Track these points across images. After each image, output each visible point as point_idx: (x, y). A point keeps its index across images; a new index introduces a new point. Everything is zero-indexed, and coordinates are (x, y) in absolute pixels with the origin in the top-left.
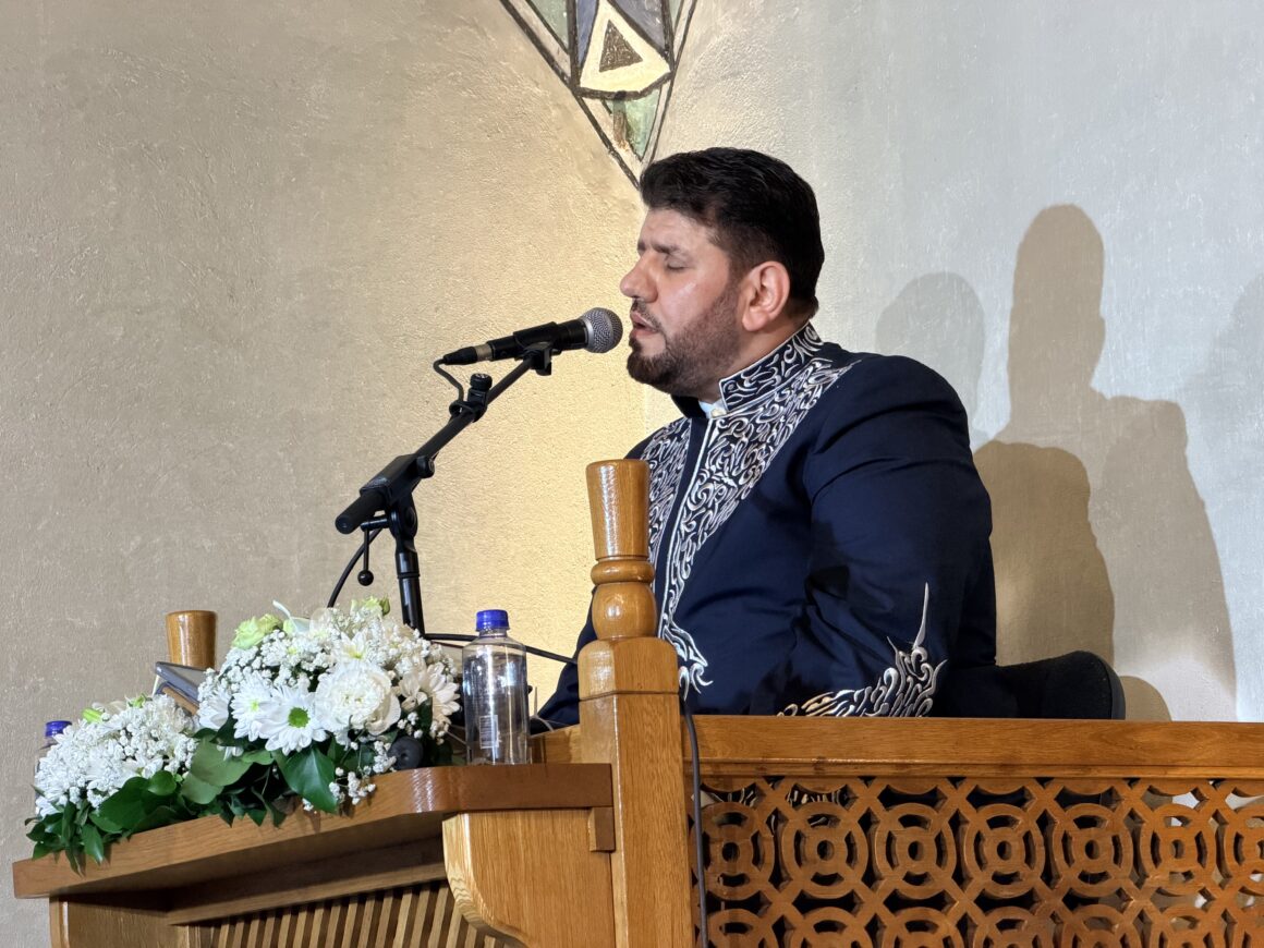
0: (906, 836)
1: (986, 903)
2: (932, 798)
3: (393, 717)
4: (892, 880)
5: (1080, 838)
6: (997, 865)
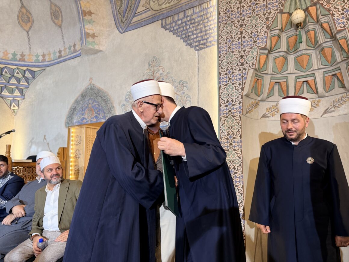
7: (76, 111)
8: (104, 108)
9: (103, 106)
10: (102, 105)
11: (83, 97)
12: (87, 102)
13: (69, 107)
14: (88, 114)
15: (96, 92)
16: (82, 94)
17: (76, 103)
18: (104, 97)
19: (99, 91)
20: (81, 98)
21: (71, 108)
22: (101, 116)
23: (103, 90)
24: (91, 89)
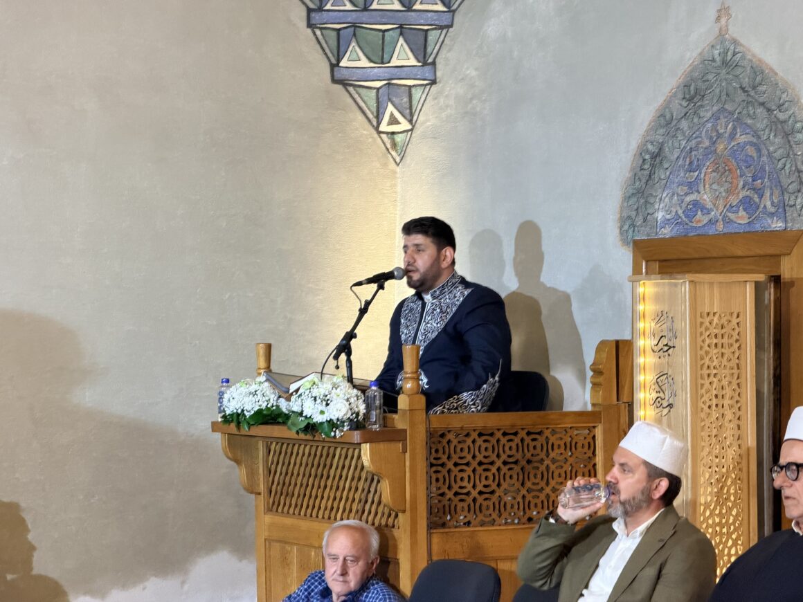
0: (484, 445)
1: (505, 463)
2: (492, 435)
3: (349, 415)
4: (480, 457)
5: (532, 444)
6: (508, 452)
7: (666, 166)
8: (780, 165)
9: (777, 155)
10: (771, 149)
11: (690, 100)
12: (709, 125)
13: (634, 144)
14: (715, 186)
15: (746, 82)
16: (687, 86)
17: (661, 127)
18: (780, 107)
19: (759, 74)
20: (684, 103)
21: (642, 151)
22: (768, 204)
23: (776, 74)
24: (725, 63)
